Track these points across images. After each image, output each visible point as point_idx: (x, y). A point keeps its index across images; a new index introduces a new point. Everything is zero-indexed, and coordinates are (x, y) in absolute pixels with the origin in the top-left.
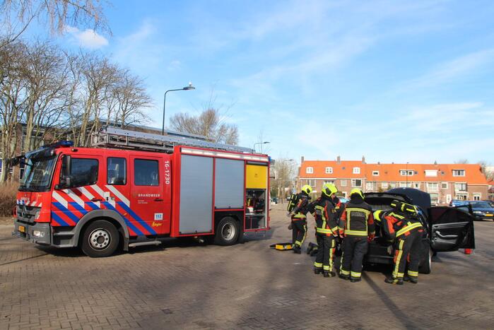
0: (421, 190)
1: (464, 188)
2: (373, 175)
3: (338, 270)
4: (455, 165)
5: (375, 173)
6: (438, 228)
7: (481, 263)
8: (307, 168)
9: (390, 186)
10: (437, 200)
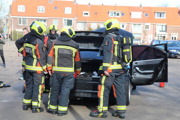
0: (127, 30)
1: (164, 29)
2: (84, 15)
3: (46, 105)
4: (158, 8)
5: (85, 14)
6: (138, 64)
7: (172, 95)
8: (19, 6)
9: (99, 26)
10: (140, 39)
